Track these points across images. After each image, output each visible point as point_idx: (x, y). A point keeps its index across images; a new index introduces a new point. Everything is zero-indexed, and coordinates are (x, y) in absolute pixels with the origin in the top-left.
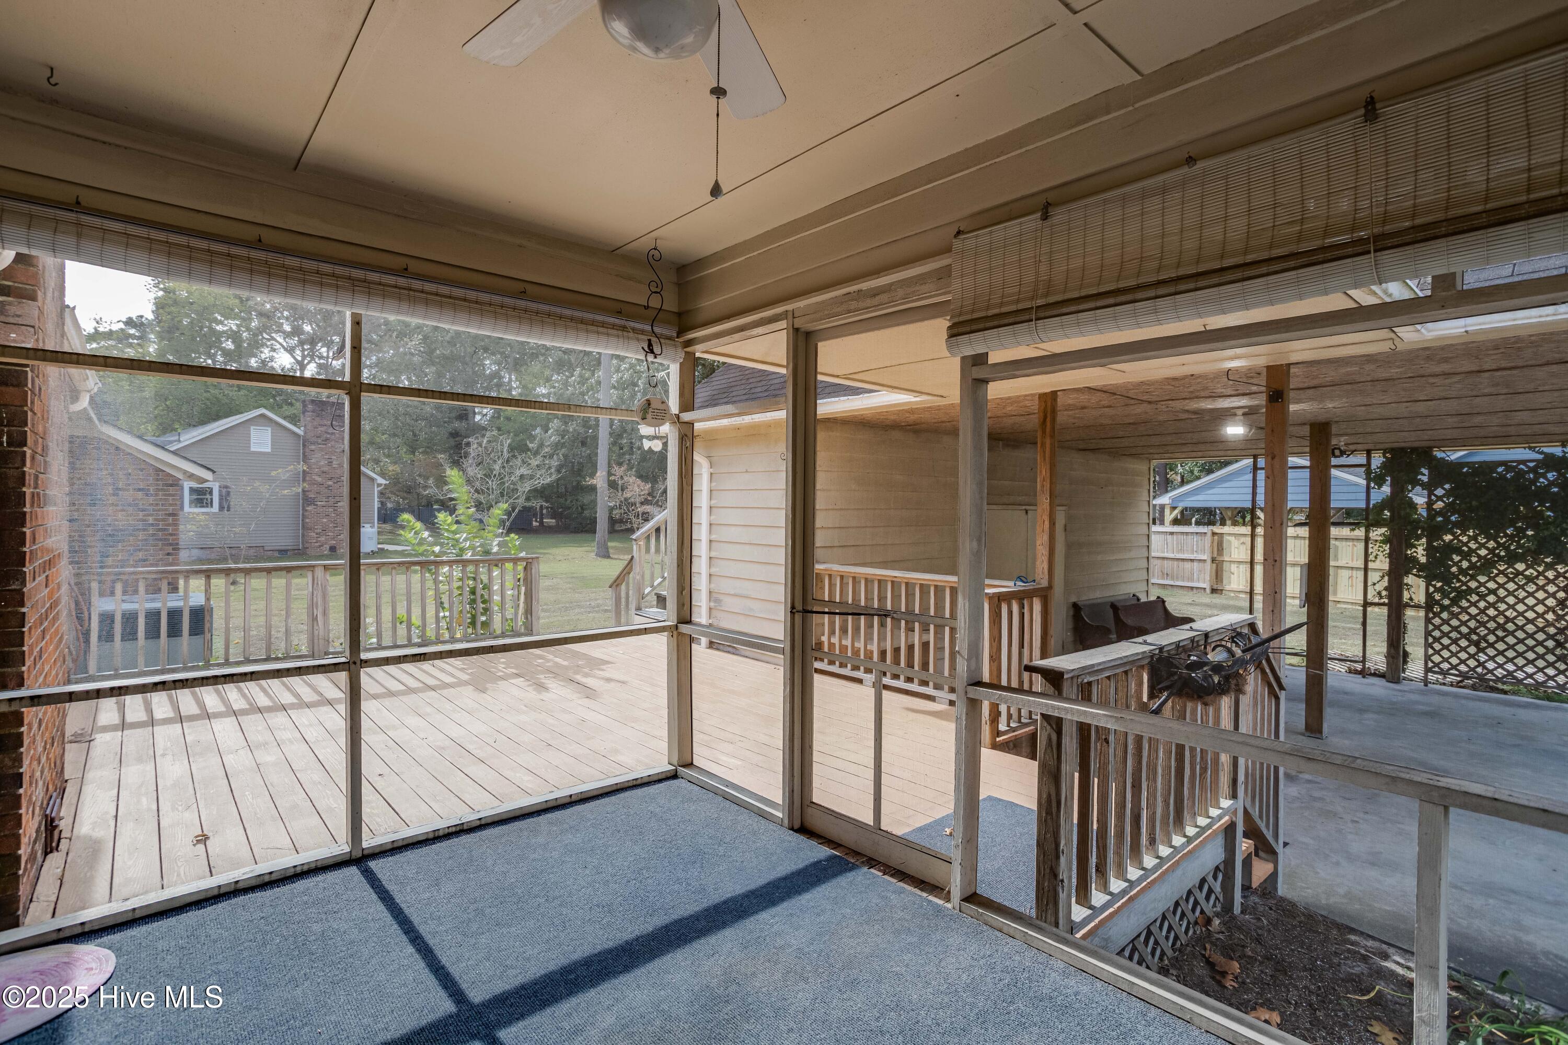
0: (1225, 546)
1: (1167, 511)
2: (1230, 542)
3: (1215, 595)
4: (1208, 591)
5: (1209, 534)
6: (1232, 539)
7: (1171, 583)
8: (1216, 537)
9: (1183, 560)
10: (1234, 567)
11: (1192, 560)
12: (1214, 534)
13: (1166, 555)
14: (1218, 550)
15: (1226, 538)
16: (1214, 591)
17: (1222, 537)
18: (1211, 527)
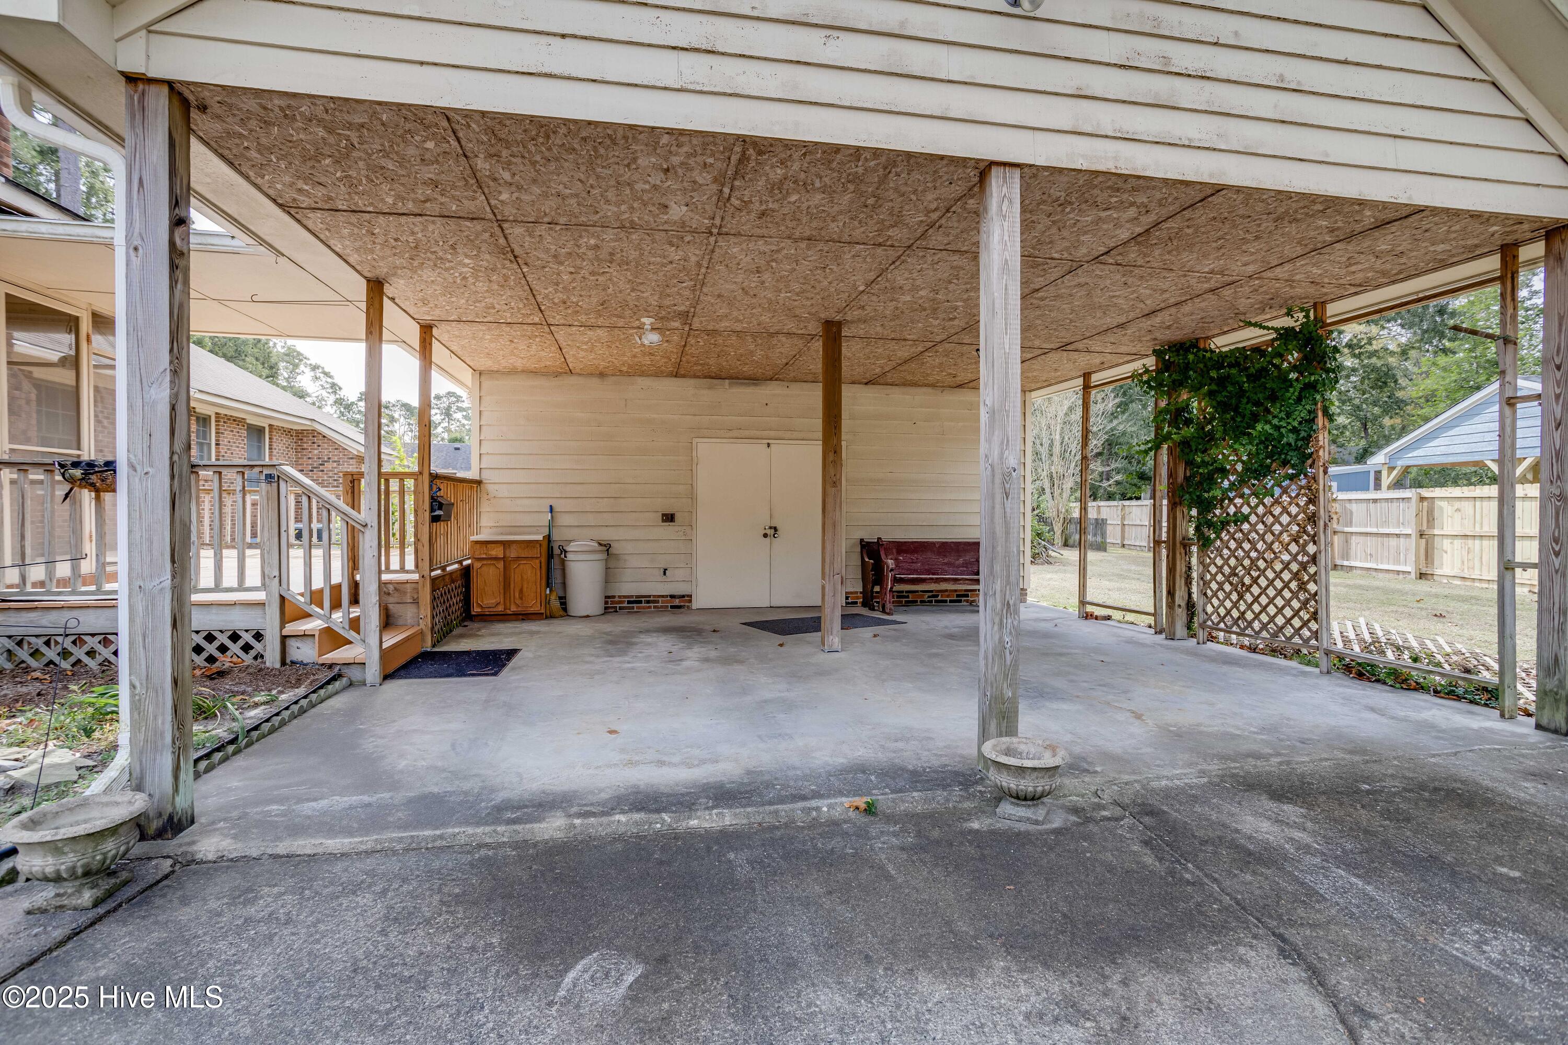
0: (1436, 514)
1: (1384, 473)
2: (1441, 508)
3: (1423, 582)
4: (1413, 576)
5: (1415, 499)
6: (1444, 504)
7: (1374, 566)
8: (1425, 504)
9: (1388, 535)
10: (1446, 543)
11: (1398, 535)
12: (1422, 499)
13: (1369, 530)
14: (1428, 521)
15: (1438, 503)
16: (1422, 576)
17: (1433, 503)
18: (1419, 490)
